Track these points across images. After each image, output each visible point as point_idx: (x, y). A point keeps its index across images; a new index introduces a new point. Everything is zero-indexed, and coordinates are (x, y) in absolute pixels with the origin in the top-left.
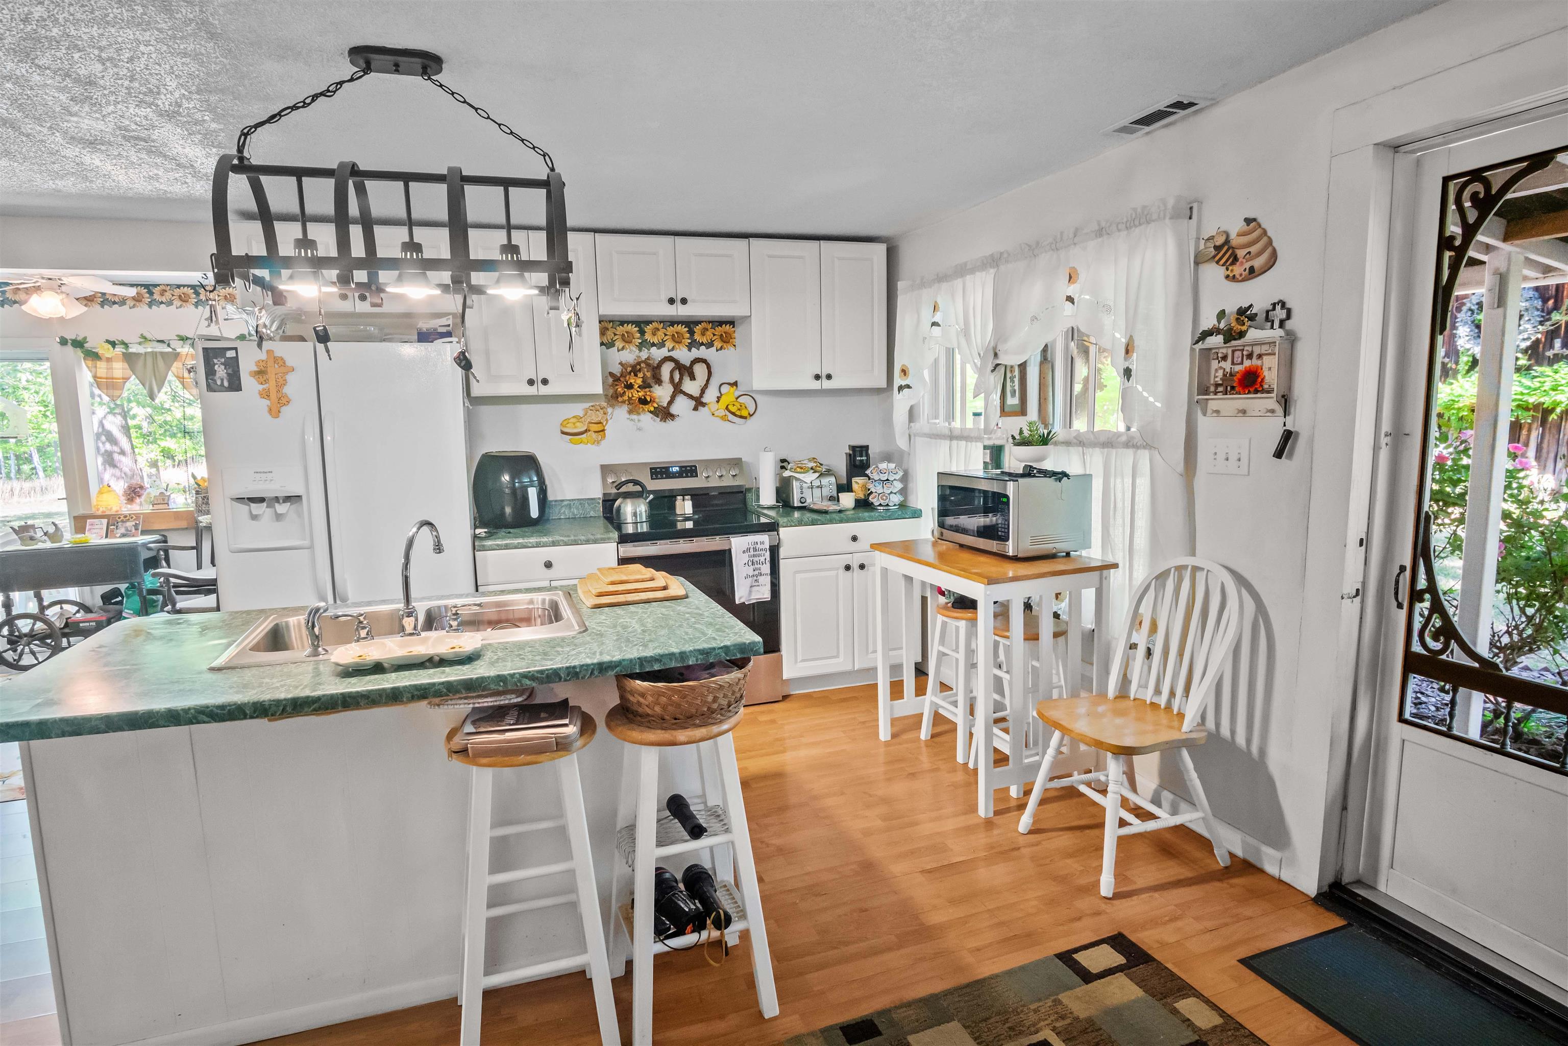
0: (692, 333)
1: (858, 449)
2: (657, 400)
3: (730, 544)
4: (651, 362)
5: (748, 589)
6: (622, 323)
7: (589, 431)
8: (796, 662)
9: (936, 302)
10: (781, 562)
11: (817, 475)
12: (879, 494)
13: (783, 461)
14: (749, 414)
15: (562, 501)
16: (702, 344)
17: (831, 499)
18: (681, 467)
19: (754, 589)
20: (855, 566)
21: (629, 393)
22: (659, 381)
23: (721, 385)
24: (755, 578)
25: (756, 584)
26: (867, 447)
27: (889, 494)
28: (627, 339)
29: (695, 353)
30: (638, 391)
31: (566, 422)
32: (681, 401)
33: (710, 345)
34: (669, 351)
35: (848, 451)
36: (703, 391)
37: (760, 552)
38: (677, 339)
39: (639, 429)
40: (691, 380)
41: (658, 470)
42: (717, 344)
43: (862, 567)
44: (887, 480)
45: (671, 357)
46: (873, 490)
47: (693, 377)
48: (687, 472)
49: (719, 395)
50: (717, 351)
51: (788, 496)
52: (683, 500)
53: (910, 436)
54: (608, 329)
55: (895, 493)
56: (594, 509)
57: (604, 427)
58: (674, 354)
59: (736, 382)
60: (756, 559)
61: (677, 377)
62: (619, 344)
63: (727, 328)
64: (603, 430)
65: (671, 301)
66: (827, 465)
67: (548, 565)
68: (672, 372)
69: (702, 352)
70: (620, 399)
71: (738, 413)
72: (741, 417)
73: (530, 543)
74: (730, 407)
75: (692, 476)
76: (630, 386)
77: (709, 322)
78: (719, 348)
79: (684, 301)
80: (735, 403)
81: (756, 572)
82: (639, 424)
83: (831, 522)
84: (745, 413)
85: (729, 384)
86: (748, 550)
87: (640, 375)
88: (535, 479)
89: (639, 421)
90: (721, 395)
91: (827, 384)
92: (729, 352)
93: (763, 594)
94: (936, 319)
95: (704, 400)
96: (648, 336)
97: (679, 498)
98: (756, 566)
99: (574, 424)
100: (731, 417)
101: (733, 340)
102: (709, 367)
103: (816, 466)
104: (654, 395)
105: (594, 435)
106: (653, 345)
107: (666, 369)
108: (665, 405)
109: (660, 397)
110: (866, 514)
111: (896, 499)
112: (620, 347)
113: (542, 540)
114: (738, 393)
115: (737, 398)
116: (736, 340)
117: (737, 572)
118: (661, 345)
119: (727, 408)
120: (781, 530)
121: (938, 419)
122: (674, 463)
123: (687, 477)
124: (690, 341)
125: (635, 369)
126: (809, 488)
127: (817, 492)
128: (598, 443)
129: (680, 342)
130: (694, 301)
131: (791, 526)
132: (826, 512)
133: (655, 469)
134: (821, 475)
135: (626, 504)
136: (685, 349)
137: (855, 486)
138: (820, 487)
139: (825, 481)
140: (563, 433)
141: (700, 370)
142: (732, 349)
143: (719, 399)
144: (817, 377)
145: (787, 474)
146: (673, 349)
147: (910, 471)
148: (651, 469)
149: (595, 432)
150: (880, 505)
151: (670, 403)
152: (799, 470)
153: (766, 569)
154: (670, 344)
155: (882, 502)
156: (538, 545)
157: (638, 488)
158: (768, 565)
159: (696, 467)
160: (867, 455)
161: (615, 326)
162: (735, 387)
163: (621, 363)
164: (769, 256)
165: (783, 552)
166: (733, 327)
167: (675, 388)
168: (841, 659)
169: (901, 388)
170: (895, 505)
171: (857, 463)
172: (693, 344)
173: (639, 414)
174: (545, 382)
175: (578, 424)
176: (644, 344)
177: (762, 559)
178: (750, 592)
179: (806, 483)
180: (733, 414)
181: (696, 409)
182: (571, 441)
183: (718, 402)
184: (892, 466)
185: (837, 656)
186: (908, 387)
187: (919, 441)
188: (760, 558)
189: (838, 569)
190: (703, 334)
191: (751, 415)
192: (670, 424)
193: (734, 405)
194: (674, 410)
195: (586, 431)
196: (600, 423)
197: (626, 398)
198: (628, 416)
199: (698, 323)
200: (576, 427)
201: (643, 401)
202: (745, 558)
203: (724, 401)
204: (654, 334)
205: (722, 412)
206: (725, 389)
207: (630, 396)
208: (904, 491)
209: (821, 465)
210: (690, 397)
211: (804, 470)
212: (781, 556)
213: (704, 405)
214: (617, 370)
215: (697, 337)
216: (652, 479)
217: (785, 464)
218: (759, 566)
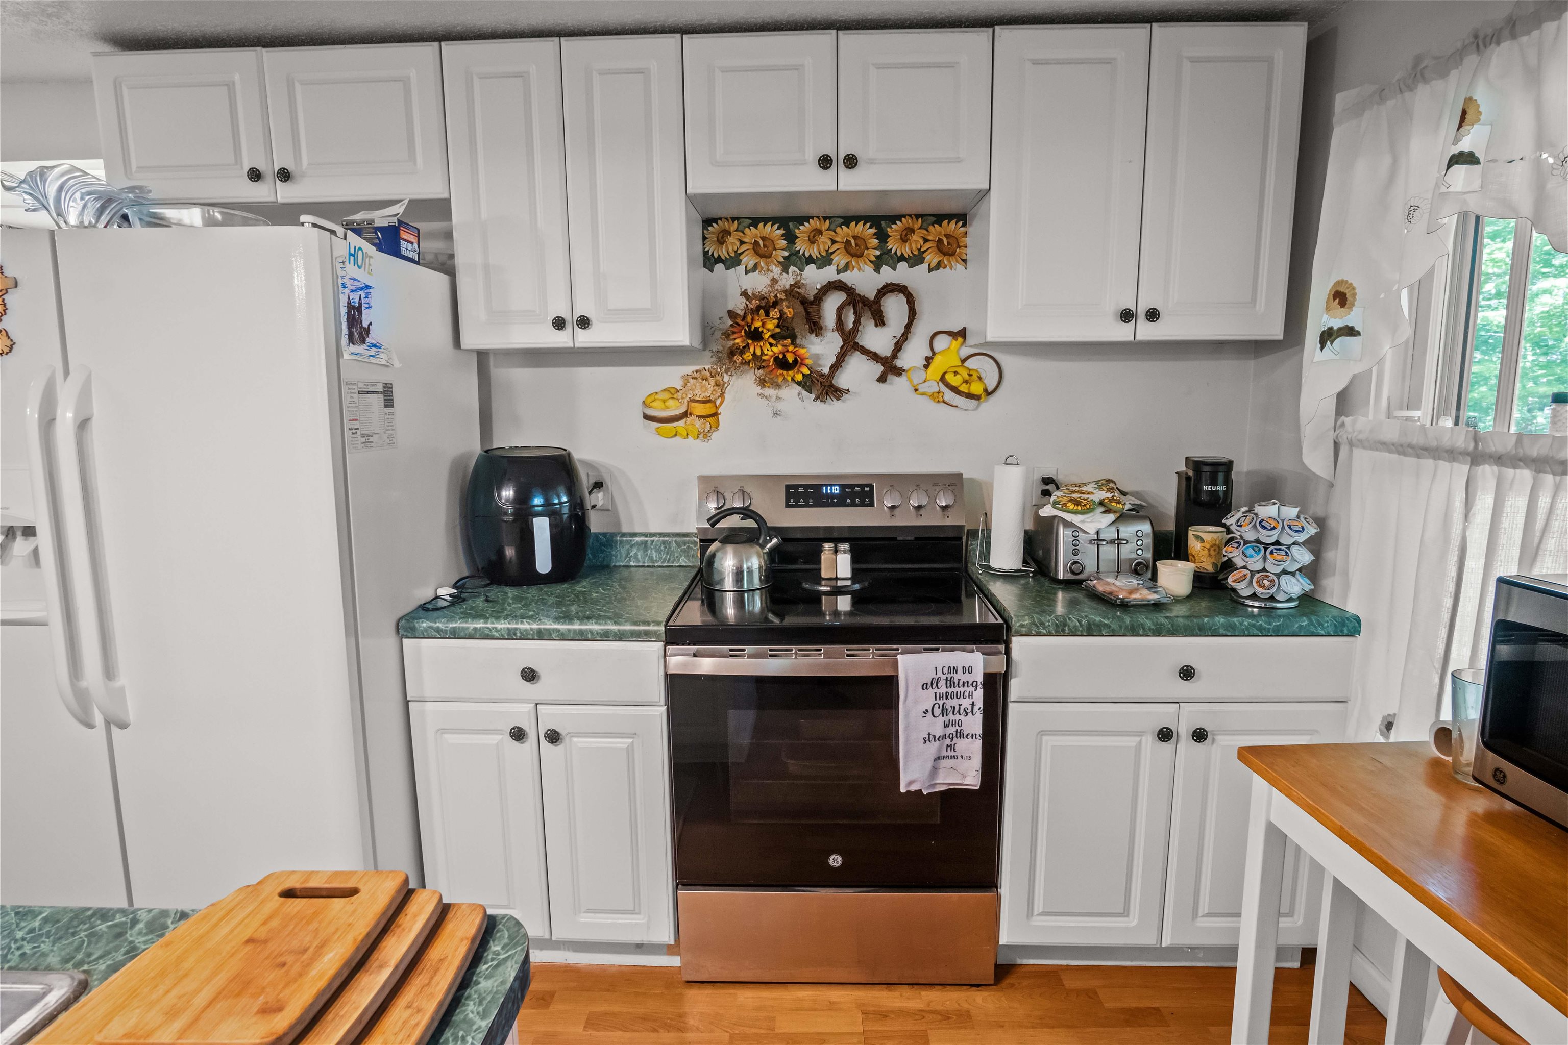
0: (882, 237)
1: (1207, 469)
2: (809, 362)
3: (895, 664)
4: (801, 291)
5: (929, 765)
6: (755, 222)
7: (691, 414)
8: (1030, 913)
9: (1469, 100)
10: (1012, 708)
11: (1111, 517)
12: (1253, 574)
13: (1047, 481)
14: (986, 390)
15: (634, 535)
16: (902, 258)
17: (1138, 569)
18: (843, 487)
19: (945, 763)
20: (1184, 730)
21: (755, 348)
22: (816, 328)
23: (936, 334)
24: (948, 741)
25: (950, 753)
26: (1228, 466)
27: (1278, 575)
28: (763, 251)
29: (888, 275)
30: (771, 345)
31: (652, 398)
32: (857, 366)
33: (916, 260)
34: (839, 272)
35: (1184, 469)
36: (898, 347)
37: (962, 689)
38: (855, 250)
39: (776, 414)
40: (876, 325)
41: (801, 490)
42: (932, 258)
43: (1200, 735)
44: (1277, 543)
45: (840, 281)
46: (1239, 561)
47: (880, 321)
48: (853, 495)
49: (930, 354)
50: (930, 270)
51: (1047, 552)
52: (836, 551)
53: (1336, 445)
54: (729, 233)
55: (1293, 574)
56: (686, 552)
57: (717, 408)
58: (846, 277)
59: (964, 329)
60: (954, 702)
61: (850, 319)
62: (749, 260)
63: (952, 227)
64: (715, 415)
65: (825, 162)
66: (1135, 494)
67: (530, 675)
68: (840, 310)
69: (902, 274)
70: (738, 358)
71: (964, 388)
72: (970, 396)
73: (496, 629)
74: (950, 378)
75: (862, 504)
76: (756, 336)
77: (918, 216)
78: (933, 264)
79: (851, 162)
80: (959, 370)
81: (951, 730)
82: (780, 406)
83: (1133, 631)
84: (977, 388)
85: (950, 333)
86: (935, 682)
87: (774, 313)
88: (565, 499)
89: (778, 398)
90: (934, 353)
91: (1146, 331)
92: (954, 273)
93: (964, 777)
94: (1465, 145)
95: (899, 363)
96: (801, 246)
97: (828, 546)
98: (951, 717)
99: (664, 401)
100: (949, 395)
101: (963, 250)
102: (911, 300)
103: (1111, 500)
104: (802, 351)
105: (698, 423)
106: (810, 260)
107: (832, 304)
108: (826, 371)
109: (817, 357)
110: (1220, 620)
111: (1295, 586)
112: (750, 266)
113: (520, 626)
114: (965, 351)
115: (963, 361)
116: (968, 251)
117: (907, 728)
118: (824, 261)
119: (943, 379)
120: (1017, 642)
121: (1418, 409)
122: (832, 478)
123: (853, 504)
124: (878, 253)
125: (765, 305)
126: (1091, 542)
127: (1109, 552)
128: (705, 436)
129: (861, 255)
130: (871, 162)
131: (1039, 634)
132: (1125, 606)
133: (796, 487)
134: (1122, 517)
135: (725, 553)
136: (869, 269)
137: (1194, 545)
138: (1118, 542)
139: (1128, 530)
140: (647, 417)
141: (894, 307)
142: (959, 267)
143: (929, 360)
144: (1127, 316)
145: (1047, 511)
146: (847, 267)
147: (1332, 523)
148: (788, 487)
149: (699, 417)
150: (1254, 596)
151: (837, 366)
152: (1071, 506)
153: (975, 724)
154: (840, 259)
155: (1260, 591)
156: (511, 635)
157: (751, 523)
158: (979, 717)
159: (871, 486)
160: (1228, 482)
161: (741, 227)
162: (960, 340)
163: (744, 294)
164: (1036, 62)
165: (1016, 688)
166: (964, 225)
167: (844, 340)
168: (1133, 921)
169: (1327, 336)
170: (1290, 600)
171: (1204, 498)
172: (884, 259)
173: (778, 386)
174: (584, 322)
175: (671, 403)
176: (794, 259)
177: (966, 703)
178: (935, 770)
179: (1085, 532)
180: (954, 389)
181: (882, 379)
182: (658, 431)
183: (926, 367)
184: (1291, 512)
185: (1125, 913)
186: (1350, 331)
187: (1361, 457)
188: (962, 701)
189: (1140, 733)
190: (904, 240)
191: (989, 393)
192: (833, 407)
193: (956, 373)
194: (843, 380)
195: (685, 415)
196: (709, 401)
197: (748, 356)
198: (759, 389)
199: (894, 218)
200: (667, 408)
201: (782, 364)
202: (927, 699)
203: (938, 365)
204: (812, 241)
205: (933, 386)
206: (942, 343)
207: (758, 352)
208: (1312, 572)
209: (1124, 494)
210: (875, 357)
211: (1085, 508)
212: (1013, 694)
213: (899, 372)
214: (738, 304)
215: (893, 245)
216: (788, 506)
217: (1050, 487)
218: (957, 717)
